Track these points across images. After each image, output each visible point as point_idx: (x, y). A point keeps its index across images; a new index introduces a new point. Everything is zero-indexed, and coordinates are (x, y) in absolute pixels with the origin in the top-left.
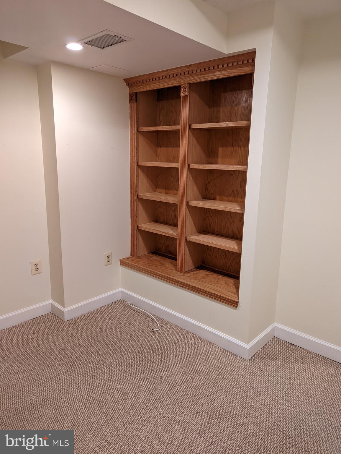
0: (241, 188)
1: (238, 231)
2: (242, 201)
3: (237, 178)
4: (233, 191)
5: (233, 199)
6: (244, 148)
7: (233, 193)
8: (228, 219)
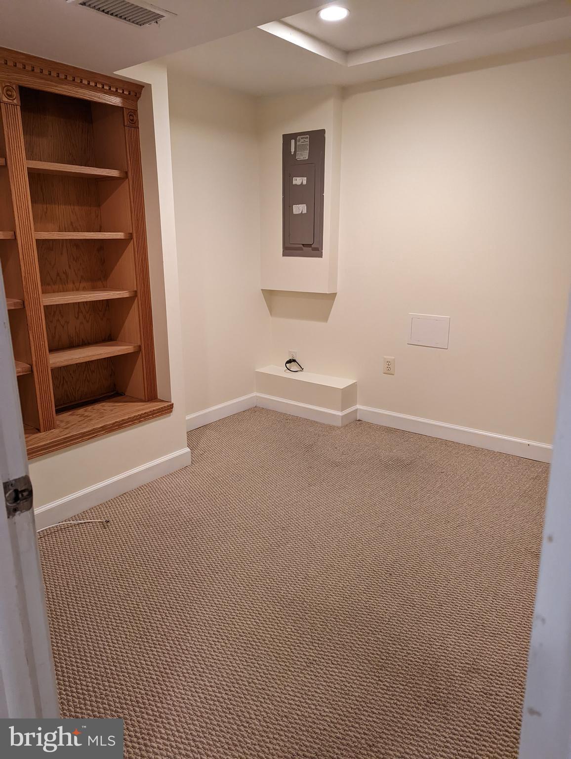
0: (70, 267)
1: (77, 334)
2: (75, 287)
3: (62, 254)
4: (58, 275)
5: (61, 286)
6: (64, 207)
7: (58, 278)
8: (58, 320)
